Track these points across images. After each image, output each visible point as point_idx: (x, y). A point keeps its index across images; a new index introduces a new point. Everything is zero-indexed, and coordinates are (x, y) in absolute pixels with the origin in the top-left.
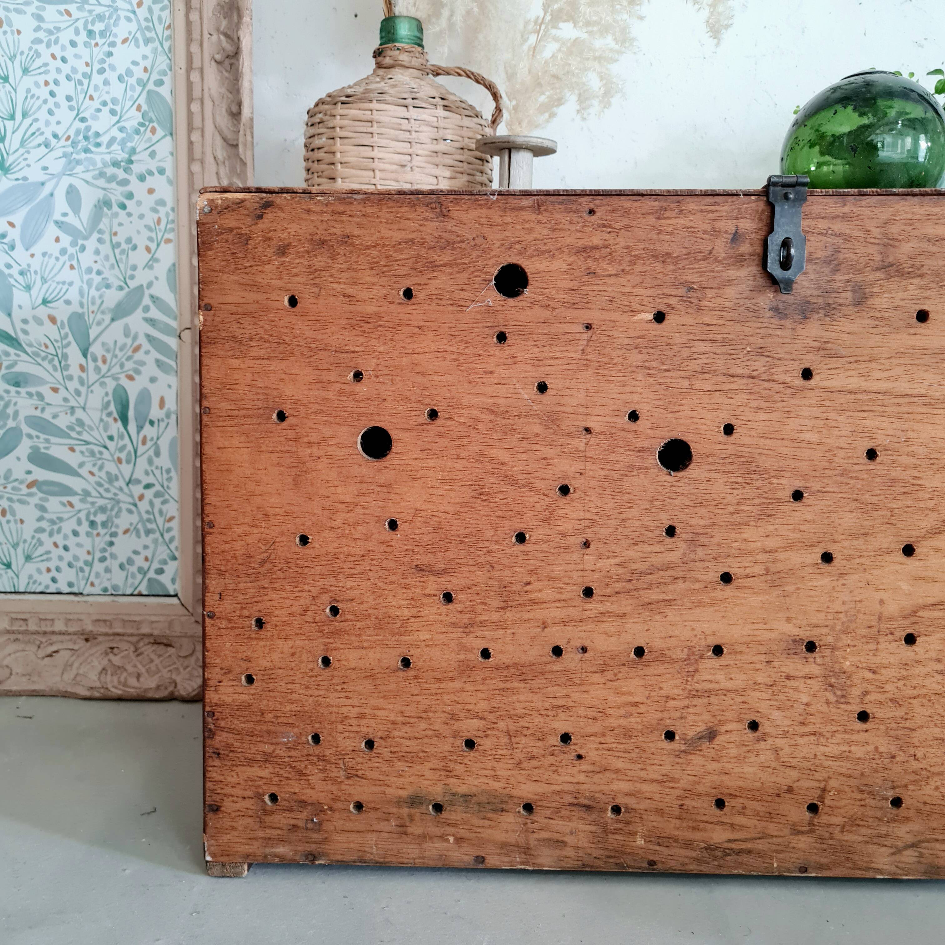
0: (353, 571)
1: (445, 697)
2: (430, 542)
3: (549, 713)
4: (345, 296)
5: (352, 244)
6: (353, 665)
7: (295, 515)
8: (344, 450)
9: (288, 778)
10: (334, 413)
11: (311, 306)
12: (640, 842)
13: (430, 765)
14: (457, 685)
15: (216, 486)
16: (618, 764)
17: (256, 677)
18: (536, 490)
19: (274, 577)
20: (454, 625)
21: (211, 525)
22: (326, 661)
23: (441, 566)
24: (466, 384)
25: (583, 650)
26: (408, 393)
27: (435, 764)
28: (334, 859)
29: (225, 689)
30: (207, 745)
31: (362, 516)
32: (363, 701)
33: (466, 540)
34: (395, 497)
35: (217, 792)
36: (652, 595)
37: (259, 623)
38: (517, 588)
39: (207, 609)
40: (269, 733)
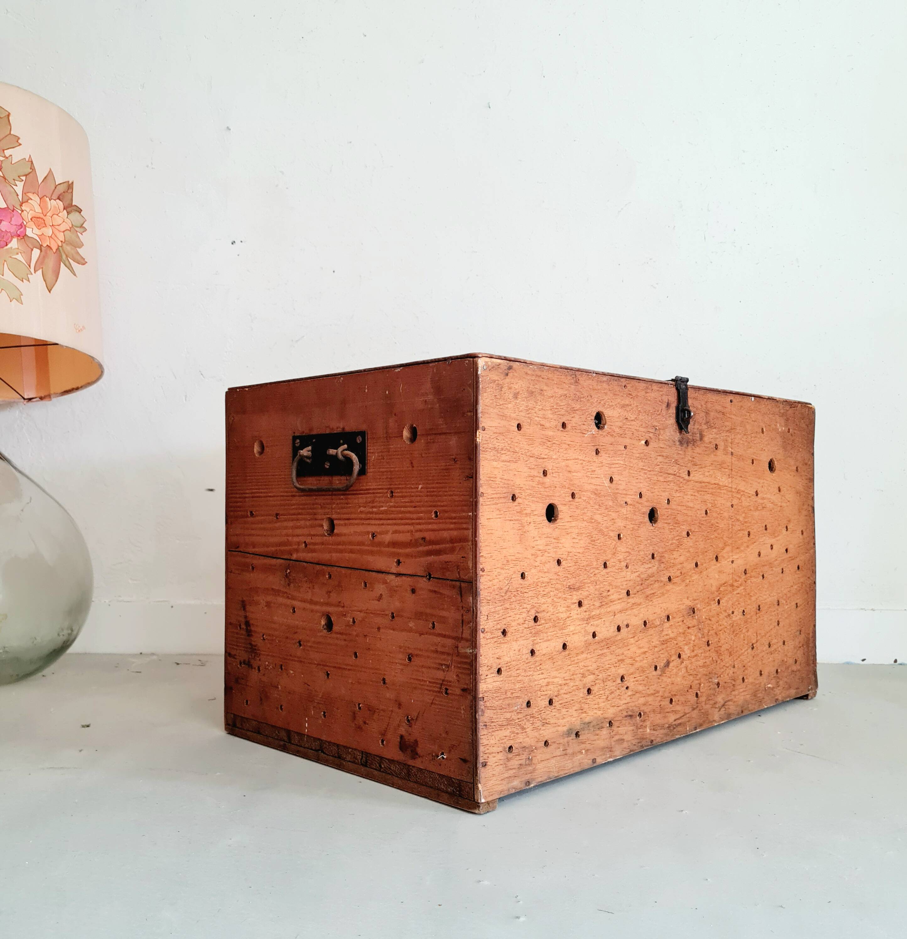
0: (545, 593)
1: (580, 664)
2: (574, 571)
3: (617, 665)
4: (541, 425)
5: (543, 395)
6: (544, 652)
7: (520, 560)
8: (540, 517)
9: (517, 733)
10: (536, 495)
11: (527, 430)
12: (648, 730)
13: (575, 708)
14: (584, 656)
15: (486, 544)
16: (641, 688)
17: (502, 669)
18: (610, 537)
19: (512, 601)
20: (583, 619)
21: (483, 570)
22: (533, 652)
23: (578, 585)
24: (586, 478)
25: (627, 626)
26: (565, 483)
27: (577, 706)
28: (538, 781)
29: (489, 680)
30: (480, 721)
31: (547, 558)
32: (548, 674)
33: (587, 568)
34: (560, 545)
35: (486, 752)
36: (649, 592)
37: (504, 633)
38: (605, 594)
39: (481, 627)
40: (509, 705)
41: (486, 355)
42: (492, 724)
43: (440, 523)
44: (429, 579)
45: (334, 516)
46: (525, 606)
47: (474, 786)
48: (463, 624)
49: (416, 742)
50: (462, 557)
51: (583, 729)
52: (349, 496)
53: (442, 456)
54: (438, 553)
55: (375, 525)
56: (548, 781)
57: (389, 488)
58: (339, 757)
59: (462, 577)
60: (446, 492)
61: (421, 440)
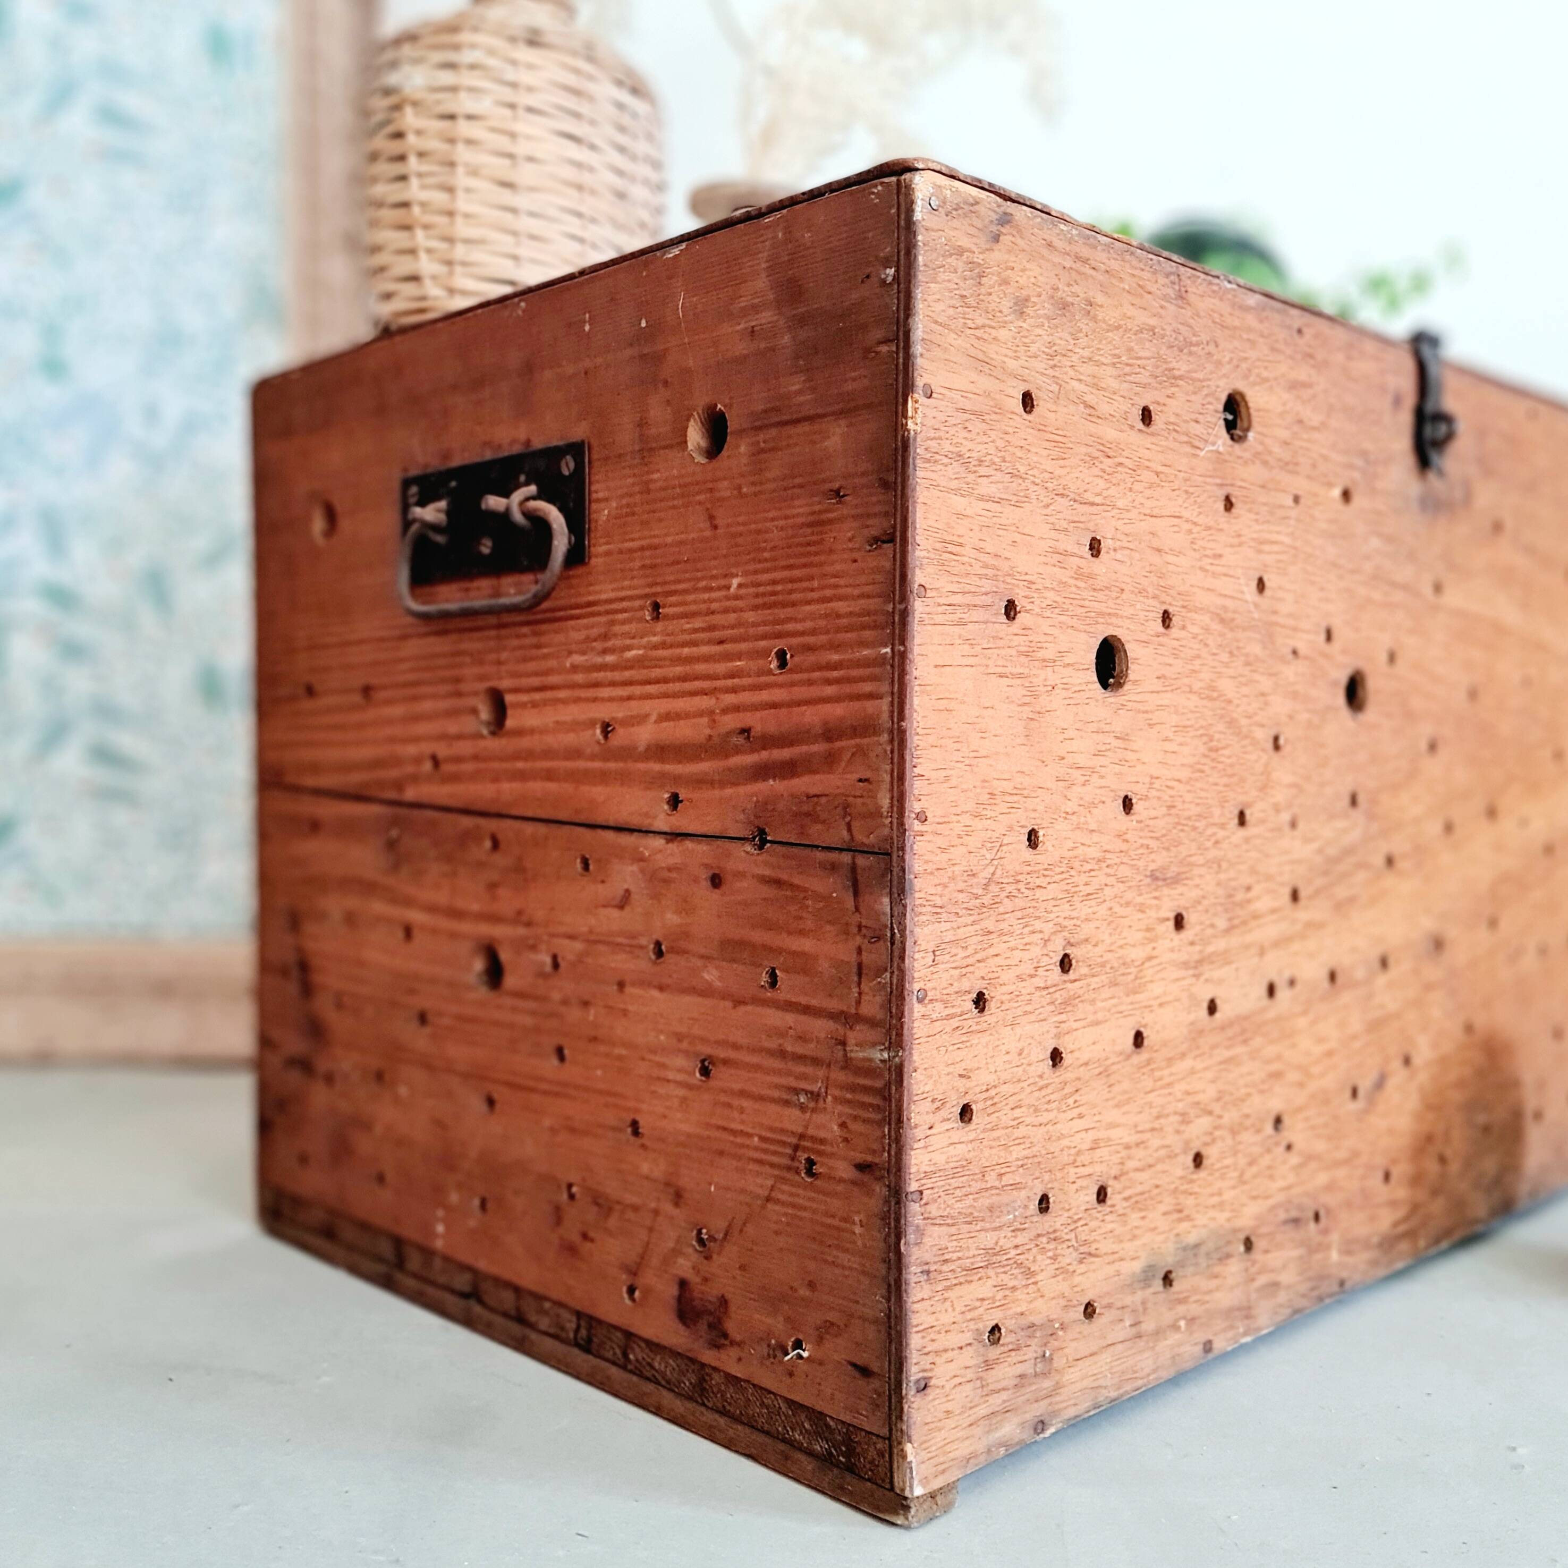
0: (1089, 889)
1: (1178, 1087)
2: (1164, 832)
3: (1266, 1087)
4: (1086, 405)
5: (1095, 319)
6: (1085, 1057)
7: (1025, 792)
8: (1080, 674)
9: (1014, 1289)
10: (1071, 608)
11: (1049, 415)
12: (1335, 1256)
13: (1162, 1208)
14: (1187, 1063)
15: (931, 740)
16: (1320, 1146)
17: (974, 1107)
18: (1255, 742)
19: (1001, 910)
20: (1185, 965)
21: (922, 818)
22: (1056, 1056)
23: (1174, 869)
24: (1199, 572)
25: (1292, 983)
26: (1145, 582)
27: (1168, 1202)
28: (1066, 1417)
29: (938, 1141)
30: (912, 1259)
31: (1098, 791)
32: (1096, 1118)
33: (1197, 824)
34: (1130, 756)
35: (926, 1350)
36: (1341, 892)
37: (980, 1001)
38: (1240, 896)
39: (916, 986)
40: (991, 1209)
41: (938, 168)
42: (945, 1268)
43: (793, 684)
44: (761, 847)
45: (505, 684)
46: (1038, 925)
47: (891, 1447)
48: (860, 975)
49: (724, 1302)
50: (860, 780)
51: (1182, 1264)
52: (544, 627)
53: (801, 486)
54: (789, 769)
55: (611, 699)
56: (1092, 1413)
57: (646, 596)
58: (521, 1319)
59: (860, 837)
60: (812, 590)
61: (738, 447)
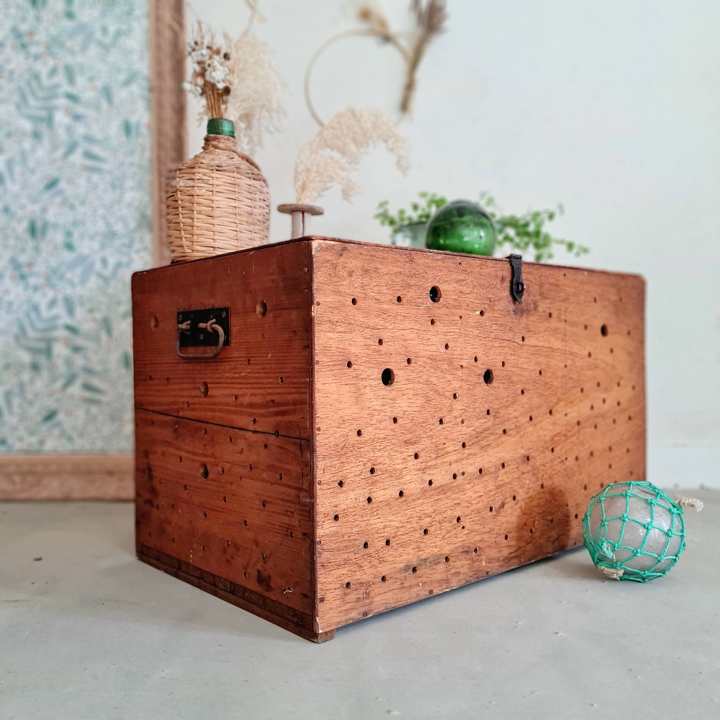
0: (380, 447)
1: (417, 509)
2: (410, 428)
3: (453, 508)
4: (376, 299)
5: (378, 273)
6: (381, 499)
7: (356, 419)
8: (376, 381)
9: (355, 571)
10: (372, 362)
11: (362, 304)
12: (484, 563)
13: (412, 547)
14: (421, 501)
15: (321, 406)
16: (477, 527)
17: (339, 516)
18: (446, 397)
19: (348, 456)
20: (419, 470)
21: (319, 429)
22: (369, 500)
23: (414, 439)
24: (421, 345)
25: (463, 474)
26: (400, 350)
27: (414, 545)
28: (375, 612)
29: (325, 526)
30: (318, 561)
31: (384, 417)
32: (385, 519)
33: (423, 425)
34: (395, 405)
35: (323, 589)
36: (484, 443)
37: (341, 484)
38: (441, 446)
39: (318, 480)
40: (346, 547)
41: (320, 238)
42: (329, 564)
43: (285, 388)
44: (278, 437)
45: (208, 381)
46: (361, 459)
47: (313, 618)
48: (303, 476)
49: (270, 576)
50: (302, 418)
51: (420, 565)
52: (219, 364)
53: (286, 328)
54: (284, 413)
55: (237, 388)
56: (385, 611)
57: (246, 357)
58: (215, 585)
59: (302, 435)
60: (289, 360)
61: (269, 314)
